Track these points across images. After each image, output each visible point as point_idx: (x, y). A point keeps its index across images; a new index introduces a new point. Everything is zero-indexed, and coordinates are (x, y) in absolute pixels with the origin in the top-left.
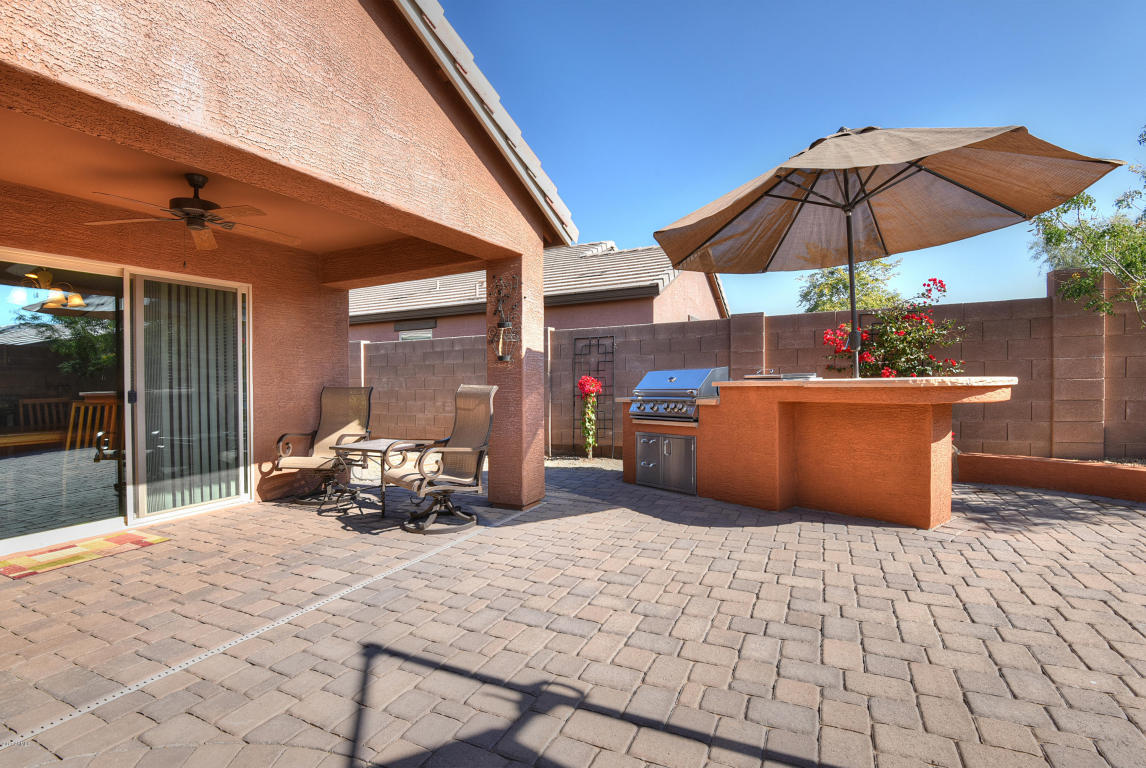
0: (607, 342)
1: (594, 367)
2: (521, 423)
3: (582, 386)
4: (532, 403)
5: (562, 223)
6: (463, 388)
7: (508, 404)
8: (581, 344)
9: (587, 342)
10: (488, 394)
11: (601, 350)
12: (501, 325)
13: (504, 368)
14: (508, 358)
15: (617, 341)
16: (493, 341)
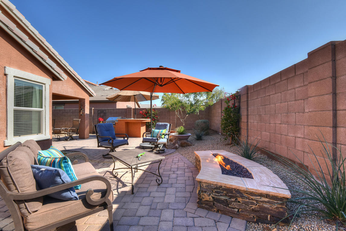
0: (105, 111)
1: (102, 116)
2: (85, 125)
3: (99, 120)
4: (87, 122)
5: (93, 93)
6: (74, 119)
7: (83, 122)
8: (99, 112)
9: (100, 111)
10: (79, 120)
11: (103, 113)
12: (81, 109)
13: (82, 116)
14: (83, 115)
15: (107, 111)
16: (80, 112)
